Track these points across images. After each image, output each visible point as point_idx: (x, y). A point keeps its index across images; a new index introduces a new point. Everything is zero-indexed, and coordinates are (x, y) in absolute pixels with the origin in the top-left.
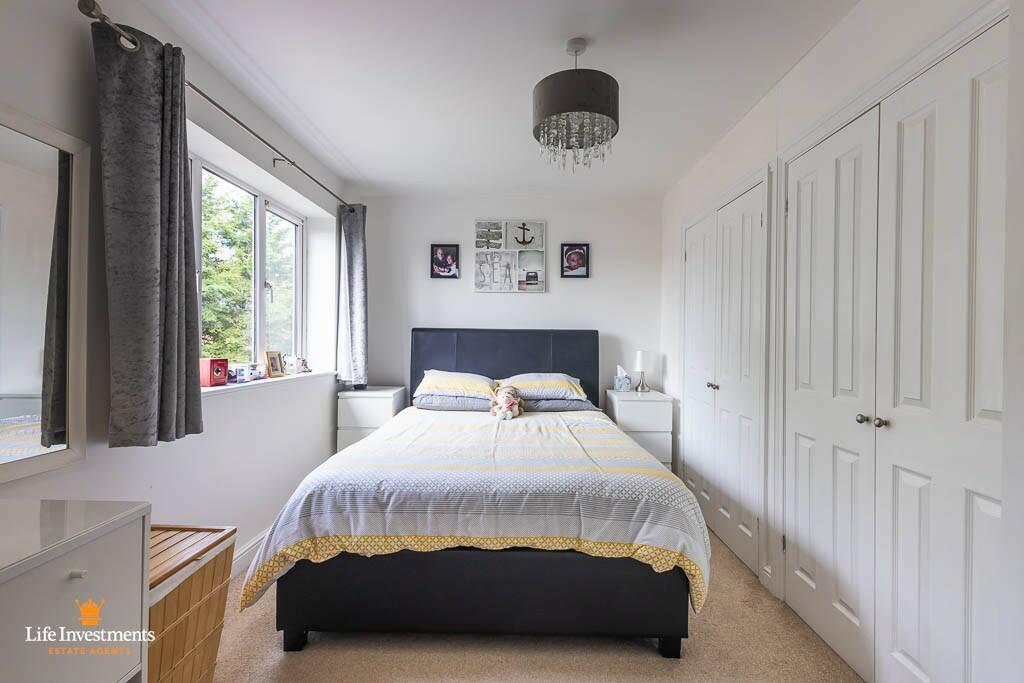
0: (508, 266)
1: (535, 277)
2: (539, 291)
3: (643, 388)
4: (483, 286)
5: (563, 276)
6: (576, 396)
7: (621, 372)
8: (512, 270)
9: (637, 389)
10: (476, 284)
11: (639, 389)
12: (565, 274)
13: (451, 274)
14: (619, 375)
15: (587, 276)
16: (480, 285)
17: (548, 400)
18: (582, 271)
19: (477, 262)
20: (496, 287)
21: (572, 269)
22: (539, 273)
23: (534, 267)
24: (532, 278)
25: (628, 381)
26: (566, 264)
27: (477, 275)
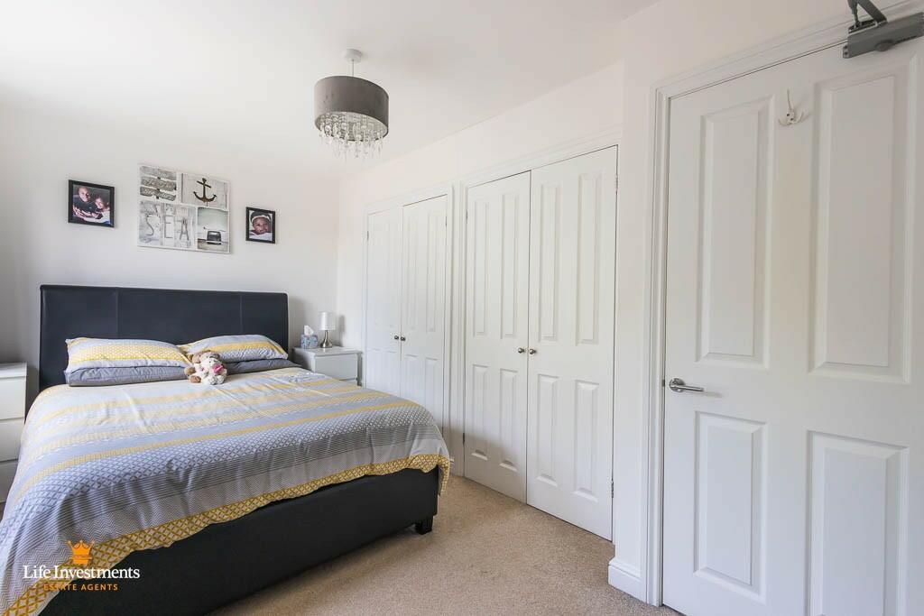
0: (184, 222)
1: (218, 237)
2: (223, 252)
3: (327, 344)
4: (150, 240)
5: (248, 239)
6: (278, 355)
7: (308, 331)
8: (190, 227)
9: (321, 346)
10: (140, 237)
11: (324, 345)
12: (251, 237)
13: (101, 221)
14: (306, 333)
15: (273, 241)
16: (146, 238)
17: (248, 361)
18: (268, 236)
19: (142, 212)
20: (168, 243)
21: (258, 234)
22: (222, 233)
23: (216, 226)
24: (214, 238)
25: (315, 339)
26: (251, 228)
27: (141, 227)
